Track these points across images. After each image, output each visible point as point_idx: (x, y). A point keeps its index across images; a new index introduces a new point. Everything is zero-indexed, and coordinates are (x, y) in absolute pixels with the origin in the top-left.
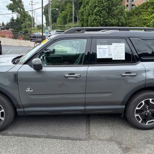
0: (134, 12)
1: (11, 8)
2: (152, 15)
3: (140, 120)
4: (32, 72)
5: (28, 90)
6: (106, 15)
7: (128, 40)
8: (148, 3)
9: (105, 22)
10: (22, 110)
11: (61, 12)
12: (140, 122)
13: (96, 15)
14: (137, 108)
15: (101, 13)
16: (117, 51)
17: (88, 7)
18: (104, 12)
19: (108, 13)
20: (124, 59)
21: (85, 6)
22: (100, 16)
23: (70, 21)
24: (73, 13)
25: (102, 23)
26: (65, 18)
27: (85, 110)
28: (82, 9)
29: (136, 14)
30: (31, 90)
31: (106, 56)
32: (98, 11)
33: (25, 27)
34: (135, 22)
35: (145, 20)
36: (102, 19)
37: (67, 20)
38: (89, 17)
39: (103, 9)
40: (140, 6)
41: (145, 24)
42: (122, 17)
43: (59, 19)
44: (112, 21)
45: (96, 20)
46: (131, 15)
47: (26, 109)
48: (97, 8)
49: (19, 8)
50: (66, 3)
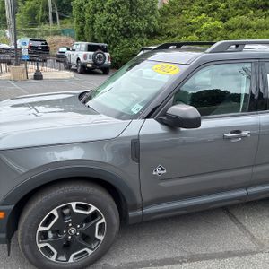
0: (168, 9)
2: (200, 15)
5: (158, 171)
6: (128, 12)
9: (125, 26)
10: (139, 212)
11: (23, 3)
13: (109, 11)
15: (119, 8)
18: (124, 7)
22: (117, 14)
23: (44, 20)
24: (50, 5)
25: (121, 26)
26: (32, 13)
29: (174, 14)
30: (162, 170)
32: (113, 5)
34: (175, 26)
35: (190, 23)
36: (121, 19)
38: (97, 16)
41: (192, 31)
42: (154, 18)
44: (138, 23)
45: (110, 21)
46: (166, 15)
47: (147, 210)
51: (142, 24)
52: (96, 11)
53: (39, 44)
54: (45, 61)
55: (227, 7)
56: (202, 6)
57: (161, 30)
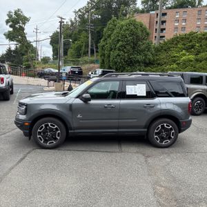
0: (162, 47)
2: (182, 51)
3: (158, 140)
4: (81, 104)
7: (148, 82)
8: (177, 37)
9: (129, 59)
12: (158, 142)
13: (119, 50)
14: (156, 131)
15: (125, 47)
16: (141, 89)
17: (109, 41)
19: (134, 48)
20: (145, 95)
21: (106, 39)
22: (124, 52)
23: (86, 53)
24: (90, 44)
25: (126, 59)
26: (78, 49)
27: (118, 132)
28: (102, 43)
29: (165, 50)
31: (133, 93)
32: (122, 46)
33: (28, 61)
34: (164, 58)
35: (174, 57)
36: (126, 54)
37: (82, 51)
38: (112, 53)
39: (127, 44)
40: (169, 41)
42: (149, 53)
43: (70, 51)
44: (138, 57)
45: (119, 56)
46: (159, 51)
48: (120, 43)
49: (20, 37)
50: (80, 31)
51: (140, 58)
52: (111, 50)
53: (77, 70)
54: (80, 80)
55: (201, 46)
56: (185, 45)
57: (154, 61)
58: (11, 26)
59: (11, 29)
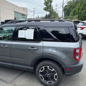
1: (45, 9)
3: (43, 79)
11: (73, 9)
20: (33, 39)
26: (75, 12)
43: (71, 13)
49: (49, 9)
50: (76, 3)
52: (83, 9)
58: (45, 5)
59: (46, 6)
